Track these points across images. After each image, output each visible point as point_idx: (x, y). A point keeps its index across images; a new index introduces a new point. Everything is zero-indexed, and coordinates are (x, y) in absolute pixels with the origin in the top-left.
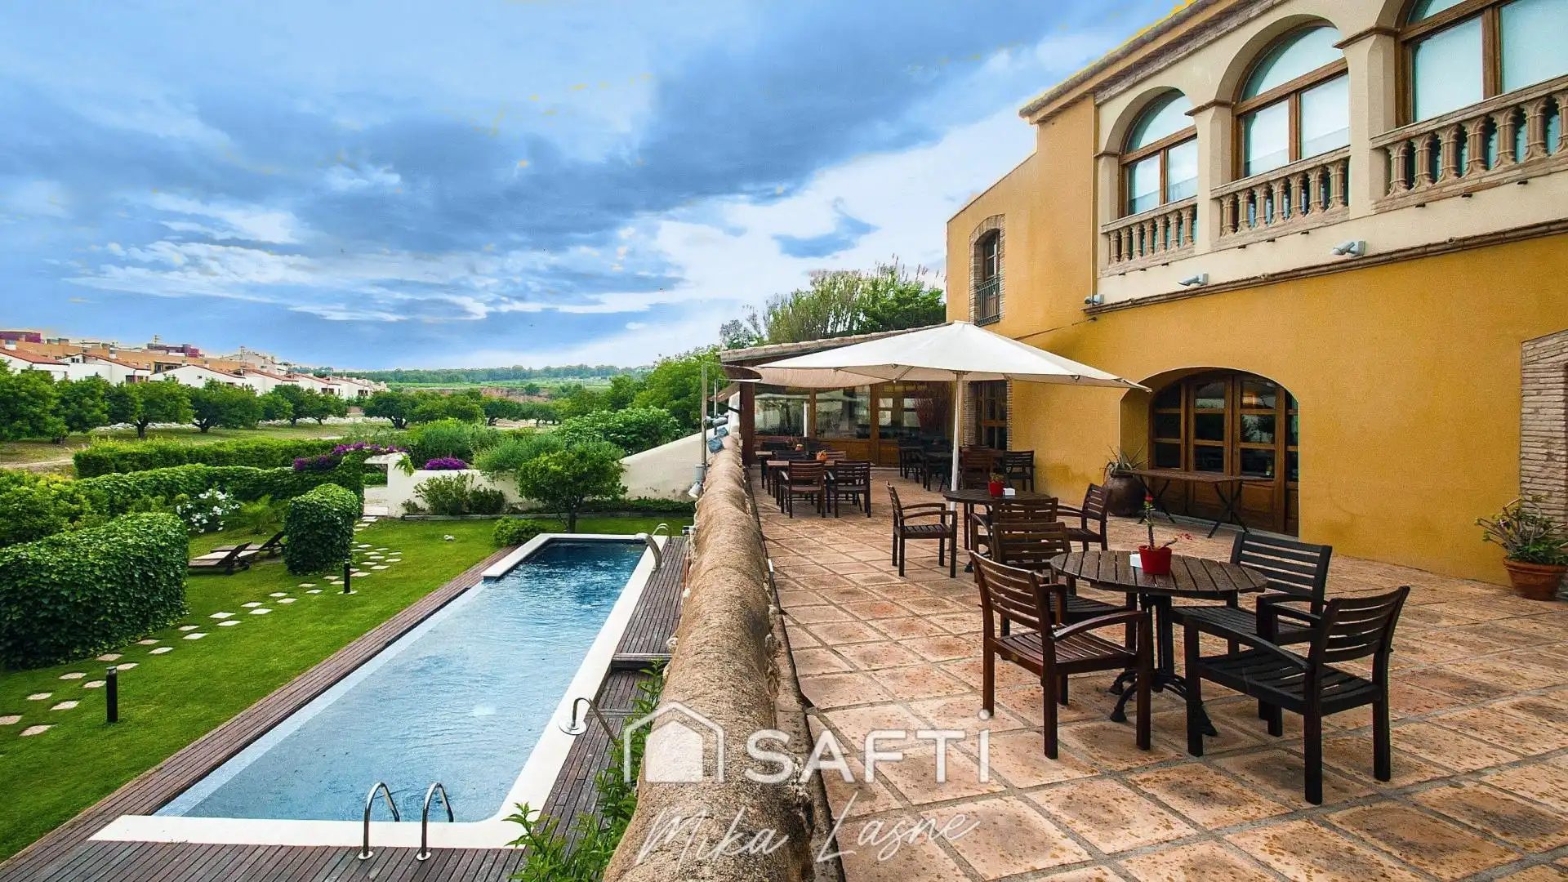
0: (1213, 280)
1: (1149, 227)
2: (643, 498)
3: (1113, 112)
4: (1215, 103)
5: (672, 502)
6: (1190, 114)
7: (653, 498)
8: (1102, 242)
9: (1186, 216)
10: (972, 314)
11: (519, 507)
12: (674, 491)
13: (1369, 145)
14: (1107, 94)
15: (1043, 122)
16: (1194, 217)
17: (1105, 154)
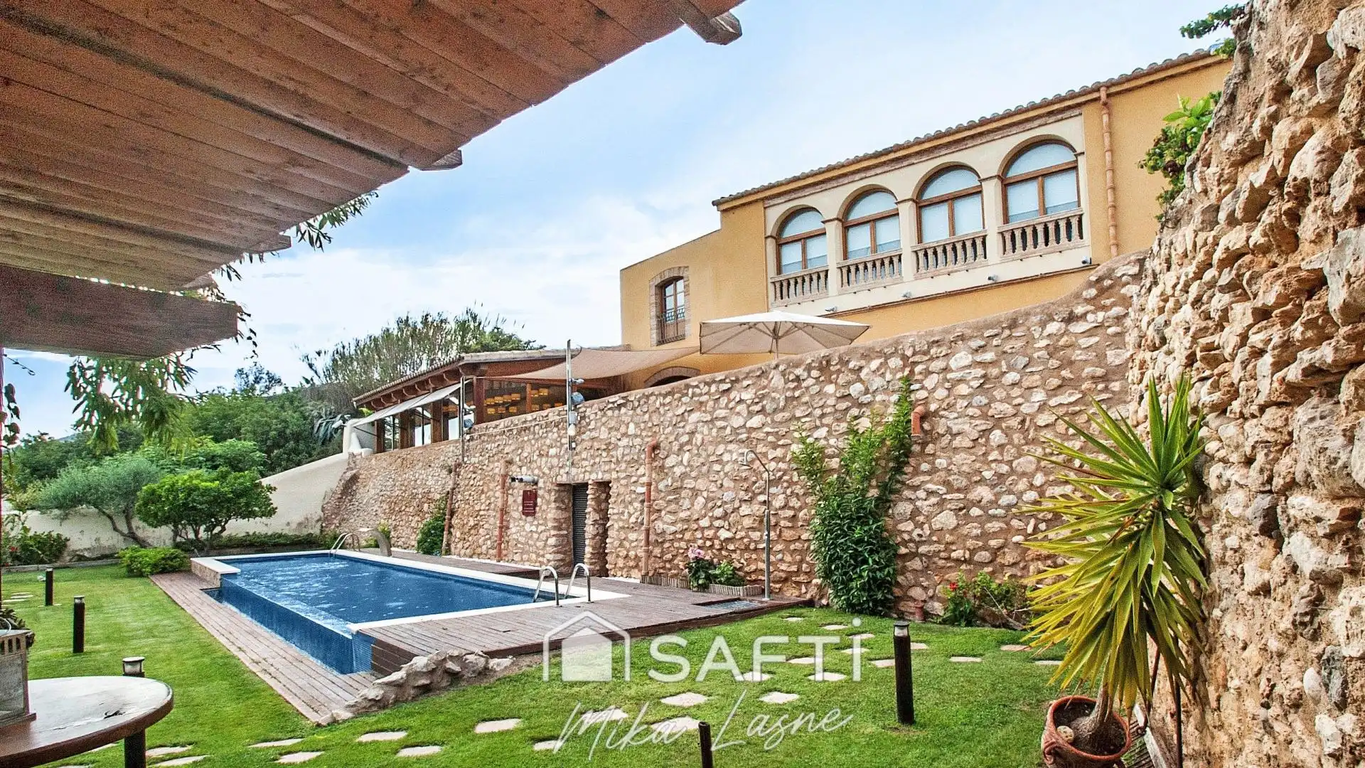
0: (839, 310)
1: (800, 281)
2: (251, 533)
3: (776, 212)
4: (837, 219)
5: (285, 536)
6: (823, 222)
7: (263, 533)
8: (771, 287)
9: (822, 275)
10: (654, 336)
11: (86, 554)
12: (288, 524)
13: (910, 250)
14: (772, 202)
15: (724, 211)
16: (826, 276)
17: (771, 236)
